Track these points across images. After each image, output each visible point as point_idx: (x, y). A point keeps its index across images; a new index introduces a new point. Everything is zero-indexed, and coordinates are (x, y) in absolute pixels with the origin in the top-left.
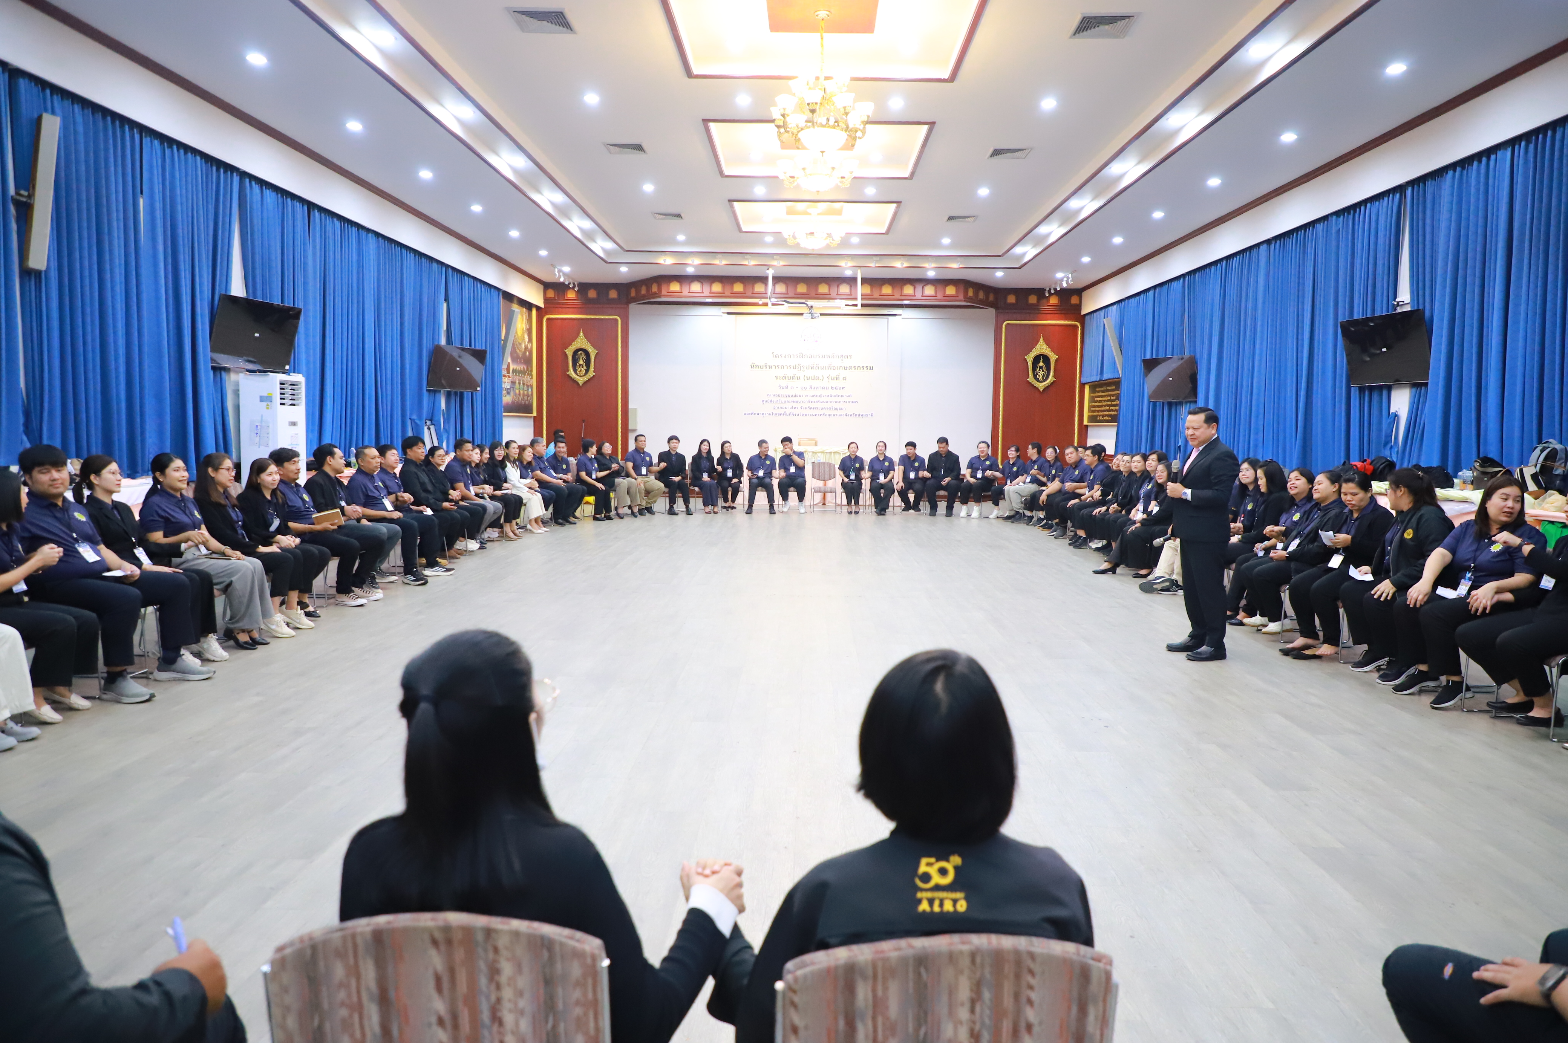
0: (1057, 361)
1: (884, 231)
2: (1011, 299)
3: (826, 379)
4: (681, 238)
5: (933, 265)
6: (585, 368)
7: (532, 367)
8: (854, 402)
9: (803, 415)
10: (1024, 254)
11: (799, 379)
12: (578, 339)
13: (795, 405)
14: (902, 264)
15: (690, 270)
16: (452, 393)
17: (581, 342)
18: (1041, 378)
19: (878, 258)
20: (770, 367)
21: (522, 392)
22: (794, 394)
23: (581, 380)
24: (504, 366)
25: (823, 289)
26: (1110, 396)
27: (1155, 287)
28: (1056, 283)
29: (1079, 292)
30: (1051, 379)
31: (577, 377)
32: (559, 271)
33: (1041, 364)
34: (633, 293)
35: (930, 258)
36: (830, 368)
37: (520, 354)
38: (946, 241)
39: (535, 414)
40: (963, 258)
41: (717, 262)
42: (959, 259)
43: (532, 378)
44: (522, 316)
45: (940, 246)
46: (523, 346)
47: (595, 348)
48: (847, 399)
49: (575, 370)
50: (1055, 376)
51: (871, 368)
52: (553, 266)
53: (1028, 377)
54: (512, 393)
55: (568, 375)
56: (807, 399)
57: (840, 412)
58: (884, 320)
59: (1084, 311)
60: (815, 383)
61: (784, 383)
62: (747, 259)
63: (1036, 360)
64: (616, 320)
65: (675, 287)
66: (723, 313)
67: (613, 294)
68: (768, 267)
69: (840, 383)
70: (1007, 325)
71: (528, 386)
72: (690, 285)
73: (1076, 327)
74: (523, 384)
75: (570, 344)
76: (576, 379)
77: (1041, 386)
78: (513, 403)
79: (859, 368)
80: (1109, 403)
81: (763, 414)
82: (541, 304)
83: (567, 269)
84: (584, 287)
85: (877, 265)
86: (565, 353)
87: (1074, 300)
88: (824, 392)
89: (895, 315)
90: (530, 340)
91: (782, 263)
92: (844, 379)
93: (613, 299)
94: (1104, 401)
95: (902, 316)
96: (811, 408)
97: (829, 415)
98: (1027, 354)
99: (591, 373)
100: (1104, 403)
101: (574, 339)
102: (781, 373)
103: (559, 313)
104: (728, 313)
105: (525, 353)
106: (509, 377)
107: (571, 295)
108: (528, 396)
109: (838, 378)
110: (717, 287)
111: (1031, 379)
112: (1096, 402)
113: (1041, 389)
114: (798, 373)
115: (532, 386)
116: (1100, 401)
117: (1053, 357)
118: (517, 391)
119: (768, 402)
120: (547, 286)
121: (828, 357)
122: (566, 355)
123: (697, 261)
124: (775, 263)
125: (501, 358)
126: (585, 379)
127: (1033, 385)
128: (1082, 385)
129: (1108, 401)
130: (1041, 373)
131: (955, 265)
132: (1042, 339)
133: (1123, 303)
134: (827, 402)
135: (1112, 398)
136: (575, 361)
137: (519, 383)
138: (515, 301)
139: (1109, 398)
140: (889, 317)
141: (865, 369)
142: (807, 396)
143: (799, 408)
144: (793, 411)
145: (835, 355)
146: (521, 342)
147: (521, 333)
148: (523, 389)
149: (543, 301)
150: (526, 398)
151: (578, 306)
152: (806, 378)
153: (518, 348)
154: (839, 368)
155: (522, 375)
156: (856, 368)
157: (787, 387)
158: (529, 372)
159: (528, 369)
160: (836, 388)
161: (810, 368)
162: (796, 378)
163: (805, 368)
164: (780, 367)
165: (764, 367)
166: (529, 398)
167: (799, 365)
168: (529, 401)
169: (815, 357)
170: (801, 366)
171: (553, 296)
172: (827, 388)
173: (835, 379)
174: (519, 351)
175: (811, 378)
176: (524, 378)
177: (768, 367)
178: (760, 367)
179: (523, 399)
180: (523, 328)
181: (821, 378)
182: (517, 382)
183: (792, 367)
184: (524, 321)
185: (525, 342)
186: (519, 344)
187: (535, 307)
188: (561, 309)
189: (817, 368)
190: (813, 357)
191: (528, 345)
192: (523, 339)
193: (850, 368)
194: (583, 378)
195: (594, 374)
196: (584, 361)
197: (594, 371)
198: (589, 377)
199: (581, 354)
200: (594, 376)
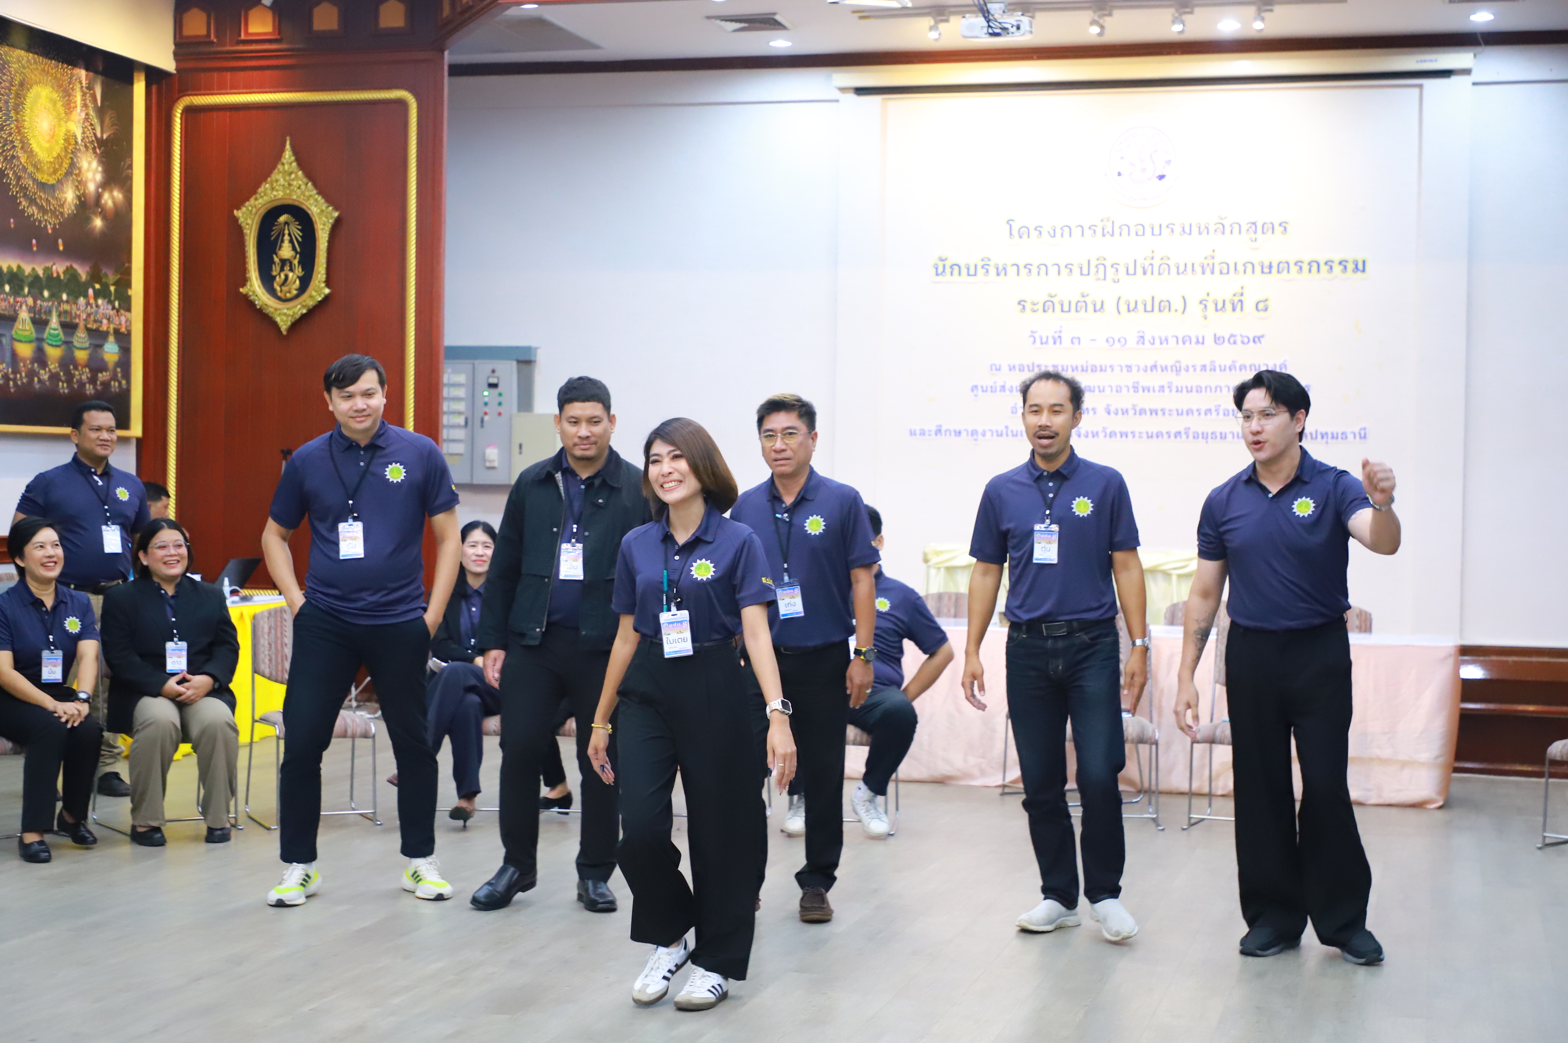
3: (1194, 308)
6: (299, 271)
7: (125, 271)
9: (1112, 434)
11: (1099, 308)
12: (277, 176)
17: (288, 182)
20: (1001, 271)
21: (53, 353)
23: (285, 314)
31: (271, 302)
36: (1208, 268)
39: (136, 429)
43: (125, 307)
44: (67, 94)
46: (69, 195)
47: (329, 200)
49: (267, 280)
51: (1360, 267)
55: (246, 297)
56: (1128, 379)
60: (1156, 324)
61: (1047, 324)
64: (402, 104)
66: (843, 90)
69: (1246, 323)
71: (97, 336)
74: (69, 327)
75: (251, 191)
76: (269, 311)
79: (1315, 265)
81: (974, 433)
82: (166, 64)
86: (236, 220)
88: (1190, 355)
89: (1446, 73)
90: (112, 178)
92: (1262, 306)
93: (392, 34)
95: (1475, 77)
96: (1142, 412)
97: (1205, 436)
99: (319, 289)
101: (264, 174)
102: (1036, 289)
103: (222, 89)
104: (861, 91)
107: (261, 25)
108: (96, 365)
109: (1237, 305)
114: (1096, 289)
115: (123, 339)
118: (25, 350)
119: (993, 390)
121: (1204, 230)
122: (238, 231)
126: (298, 309)
134: (1199, 390)
136: (267, 247)
137: (40, 323)
138: (18, 38)
140: (1428, 83)
141: (1337, 269)
142: (1129, 368)
145: (1227, 225)
146: (52, 181)
147: (57, 150)
148: (68, 344)
149: (172, 47)
150: (84, 375)
151: (281, 62)
152: (1123, 308)
153: (32, 201)
154: (1240, 268)
155: (55, 296)
156: (1306, 267)
157: (1057, 340)
158: (105, 287)
159: (95, 276)
160: (1232, 339)
161: (1140, 271)
162: (1090, 307)
163: (1122, 270)
164: (1034, 270)
165: (981, 271)
166: (103, 376)
167: (1102, 263)
168: (106, 385)
169: (1157, 231)
170: (1108, 264)
171: (203, 31)
172: (1200, 341)
173: (1229, 306)
174: (41, 208)
175: (1141, 307)
176: (66, 307)
177: (992, 271)
178: (964, 271)
179: (54, 377)
180: (69, 138)
181: (1177, 304)
182: (24, 314)
183: (1076, 270)
184: (69, 107)
185: (80, 184)
186: (42, 186)
187: (139, 70)
188: (229, 75)
189: (1165, 267)
190: (1148, 231)
191: (99, 197)
192: (68, 173)
193: (1283, 267)
194: (291, 304)
195: (327, 291)
196: (294, 248)
197: (328, 283)
198: (311, 303)
199: (286, 223)
200: (327, 298)
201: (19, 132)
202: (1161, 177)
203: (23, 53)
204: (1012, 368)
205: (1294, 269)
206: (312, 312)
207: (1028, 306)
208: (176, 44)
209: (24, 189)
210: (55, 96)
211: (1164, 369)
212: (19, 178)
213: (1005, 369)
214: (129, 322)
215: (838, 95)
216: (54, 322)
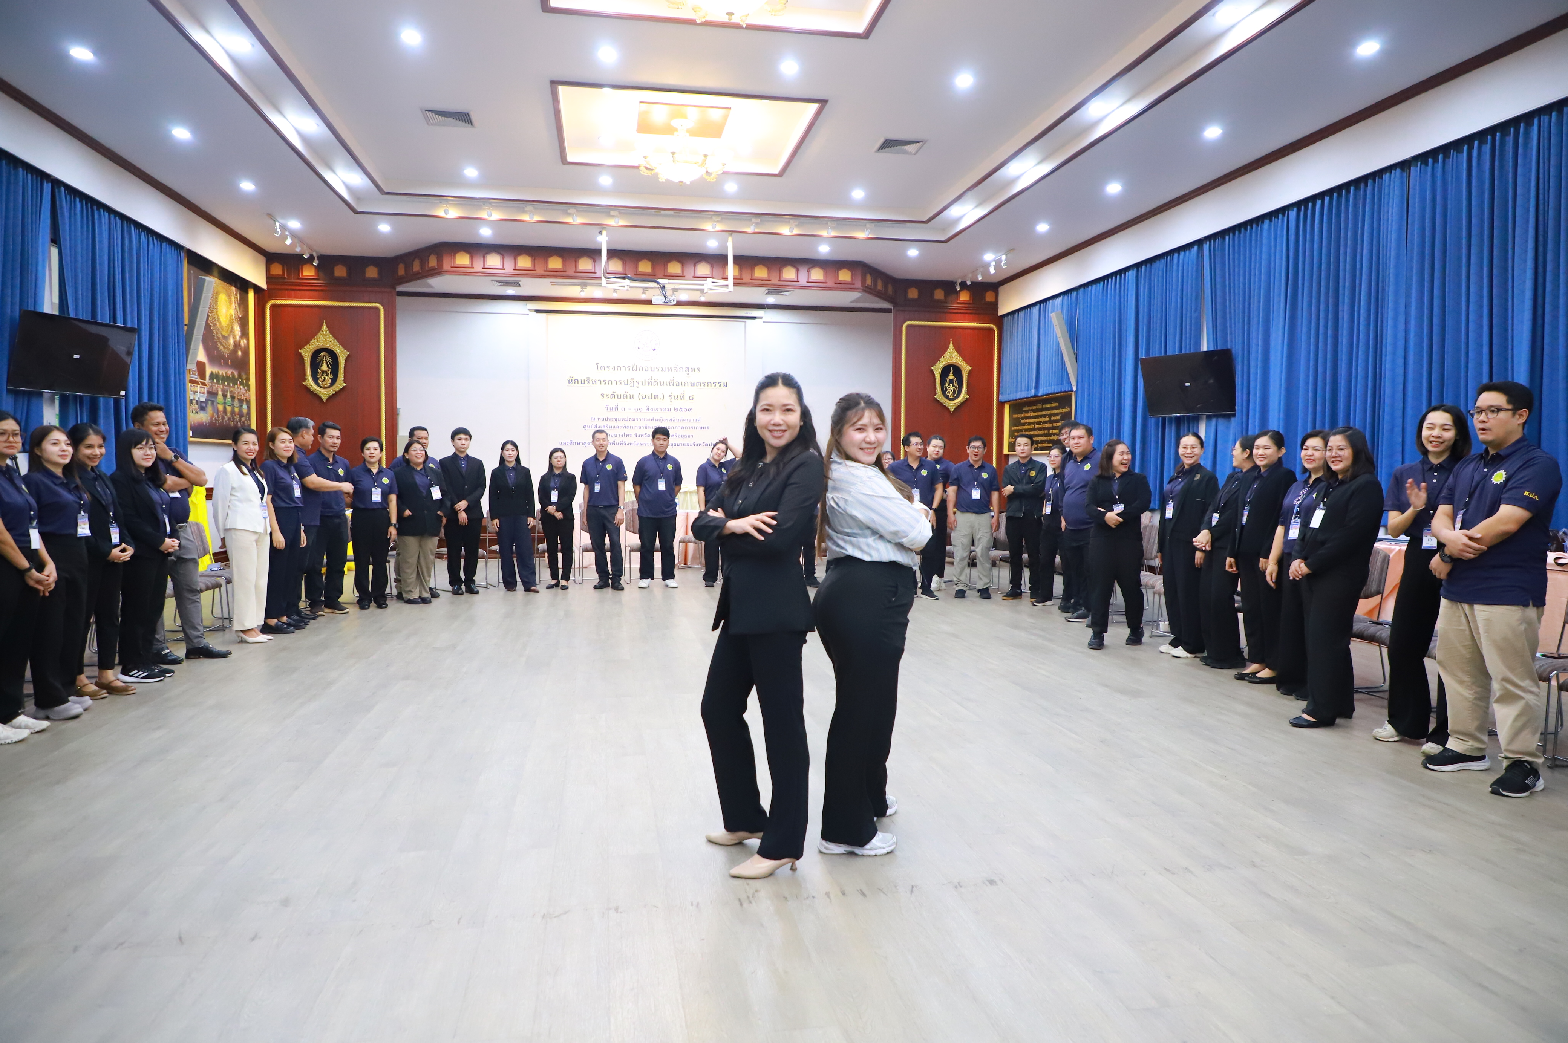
0: (970, 373)
1: (776, 172)
2: (913, 293)
3: (667, 398)
4: (471, 172)
5: (834, 234)
6: (331, 376)
7: (248, 374)
8: (704, 428)
9: (638, 444)
10: (958, 220)
11: (632, 397)
12: (319, 335)
13: (627, 431)
14: (791, 230)
15: (486, 233)
16: (71, 398)
17: (324, 339)
18: (950, 395)
19: (758, 220)
20: (594, 382)
21: (229, 409)
22: (625, 417)
23: (324, 394)
24: (192, 366)
25: (674, 268)
26: (1050, 415)
27: (1138, 266)
28: (974, 272)
29: (995, 287)
30: (963, 396)
31: (318, 388)
32: (284, 228)
33: (951, 377)
34: (401, 271)
35: (829, 223)
36: (671, 384)
37: (226, 353)
38: (858, 194)
40: (873, 225)
41: (526, 217)
42: (868, 225)
43: (249, 389)
44: (230, 297)
45: (849, 204)
46: (231, 341)
47: (345, 348)
48: (695, 424)
49: (316, 380)
50: (968, 393)
51: (725, 385)
52: (272, 217)
53: (935, 394)
54: (209, 409)
55: (306, 386)
56: (643, 424)
57: (686, 441)
58: (738, 325)
59: (1003, 310)
60: (653, 404)
61: (612, 403)
62: (569, 214)
63: (945, 371)
64: (377, 309)
65: (463, 260)
66: (530, 310)
67: (372, 272)
68: (601, 228)
69: (686, 404)
70: (908, 327)
71: (241, 401)
72: (484, 257)
73: (992, 330)
74: (233, 398)
75: (307, 342)
76: (318, 392)
77: (952, 405)
78: (212, 424)
79: (710, 384)
80: (1047, 425)
82: (263, 284)
83: (294, 224)
84: (327, 262)
85: (756, 230)
86: (300, 354)
87: (989, 297)
89: (754, 318)
90: (245, 334)
91: (622, 222)
92: (691, 398)
93: (371, 280)
94: (1039, 423)
95: (764, 320)
98: (934, 363)
99: (340, 384)
100: (1037, 426)
101: (314, 335)
102: (608, 389)
103: (290, 298)
104: (537, 311)
105: (235, 351)
106: (204, 384)
107: (308, 272)
108: (241, 415)
109: (683, 397)
110: (524, 262)
111: (939, 396)
112: (1024, 424)
113: (952, 409)
114: (631, 391)
115: (248, 402)
116: (1029, 424)
117: (966, 368)
118: (221, 407)
120: (270, 258)
121: (670, 370)
122: (301, 358)
123: (496, 215)
124: (611, 222)
125: (183, 350)
126: (331, 391)
127: (942, 404)
128: (1001, 405)
129: (1045, 422)
130: (952, 388)
131: (861, 235)
132: (951, 345)
133: (1075, 293)
135: (1053, 418)
136: (315, 366)
137: (225, 396)
138: (216, 273)
139: (1047, 419)
140: (748, 321)
141: (718, 385)
142: (643, 420)
143: (633, 436)
144: (624, 439)
145: (678, 367)
146: (226, 335)
147: (228, 322)
148: (233, 404)
149: (265, 279)
150: (237, 418)
151: (318, 288)
152: (641, 397)
153: (221, 344)
154: (683, 384)
155: (228, 384)
156: (706, 384)
157: (616, 409)
158: (242, 380)
159: (240, 376)
160: (681, 410)
161: (647, 384)
162: (629, 397)
163: (640, 383)
164: (607, 383)
165: (586, 382)
166: (243, 419)
167: (632, 380)
168: (244, 422)
169: (652, 370)
170: (635, 381)
171: (280, 273)
172: (669, 410)
173: (679, 398)
174: (224, 347)
175: (647, 397)
176: (232, 389)
177: (591, 382)
178: (580, 382)
179: (229, 419)
180: (231, 316)
181: (661, 396)
182: (220, 393)
183: (623, 383)
184: (230, 303)
185: (234, 337)
186: (224, 337)
187: (251, 288)
188: (293, 292)
189: (656, 383)
190: (650, 369)
191: (240, 342)
192: (231, 332)
193: (698, 384)
194: (327, 390)
195: (345, 385)
196: (328, 366)
197: (345, 381)
198: (337, 389)
199: (324, 356)
200: (344, 387)
201: (217, 314)
202: (654, 350)
203: (216, 279)
204: (599, 419)
205: (702, 385)
206: (337, 393)
207: (605, 396)
208: (267, 278)
209: (219, 338)
210: (226, 298)
211: (657, 420)
212: (217, 333)
213: (596, 419)
214: (250, 395)
215: (528, 312)
216: (229, 396)
